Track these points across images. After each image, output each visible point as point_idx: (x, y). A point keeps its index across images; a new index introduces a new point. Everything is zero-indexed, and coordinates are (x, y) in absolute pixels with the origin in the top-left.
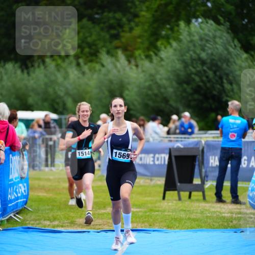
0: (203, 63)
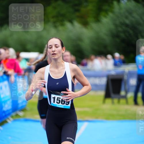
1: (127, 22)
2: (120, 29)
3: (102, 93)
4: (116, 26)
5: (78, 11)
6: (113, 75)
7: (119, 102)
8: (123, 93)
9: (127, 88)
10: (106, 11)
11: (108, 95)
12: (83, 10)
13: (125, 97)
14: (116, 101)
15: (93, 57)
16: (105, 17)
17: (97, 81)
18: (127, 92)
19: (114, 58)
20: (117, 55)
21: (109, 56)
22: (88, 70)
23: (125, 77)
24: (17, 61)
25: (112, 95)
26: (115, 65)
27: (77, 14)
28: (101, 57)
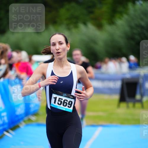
0: (142, 27)
1: (143, 23)
2: (135, 31)
3: (117, 97)
4: (131, 28)
5: (92, 12)
6: (128, 79)
7: (134, 106)
8: (138, 97)
9: (142, 91)
10: (121, 13)
11: (122, 99)
12: (97, 12)
13: (140, 101)
14: (131, 105)
15: (107, 60)
16: (120, 19)
17: (111, 85)
18: (142, 95)
19: (128, 60)
20: (132, 58)
21: (124, 59)
22: (102, 73)
23: (141, 81)
24: (29, 64)
25: (127, 99)
26: (130, 67)
27: (92, 16)
28: (115, 59)
